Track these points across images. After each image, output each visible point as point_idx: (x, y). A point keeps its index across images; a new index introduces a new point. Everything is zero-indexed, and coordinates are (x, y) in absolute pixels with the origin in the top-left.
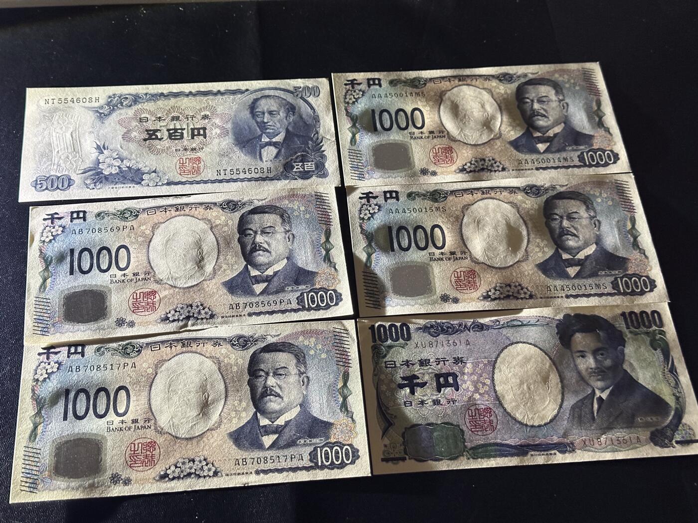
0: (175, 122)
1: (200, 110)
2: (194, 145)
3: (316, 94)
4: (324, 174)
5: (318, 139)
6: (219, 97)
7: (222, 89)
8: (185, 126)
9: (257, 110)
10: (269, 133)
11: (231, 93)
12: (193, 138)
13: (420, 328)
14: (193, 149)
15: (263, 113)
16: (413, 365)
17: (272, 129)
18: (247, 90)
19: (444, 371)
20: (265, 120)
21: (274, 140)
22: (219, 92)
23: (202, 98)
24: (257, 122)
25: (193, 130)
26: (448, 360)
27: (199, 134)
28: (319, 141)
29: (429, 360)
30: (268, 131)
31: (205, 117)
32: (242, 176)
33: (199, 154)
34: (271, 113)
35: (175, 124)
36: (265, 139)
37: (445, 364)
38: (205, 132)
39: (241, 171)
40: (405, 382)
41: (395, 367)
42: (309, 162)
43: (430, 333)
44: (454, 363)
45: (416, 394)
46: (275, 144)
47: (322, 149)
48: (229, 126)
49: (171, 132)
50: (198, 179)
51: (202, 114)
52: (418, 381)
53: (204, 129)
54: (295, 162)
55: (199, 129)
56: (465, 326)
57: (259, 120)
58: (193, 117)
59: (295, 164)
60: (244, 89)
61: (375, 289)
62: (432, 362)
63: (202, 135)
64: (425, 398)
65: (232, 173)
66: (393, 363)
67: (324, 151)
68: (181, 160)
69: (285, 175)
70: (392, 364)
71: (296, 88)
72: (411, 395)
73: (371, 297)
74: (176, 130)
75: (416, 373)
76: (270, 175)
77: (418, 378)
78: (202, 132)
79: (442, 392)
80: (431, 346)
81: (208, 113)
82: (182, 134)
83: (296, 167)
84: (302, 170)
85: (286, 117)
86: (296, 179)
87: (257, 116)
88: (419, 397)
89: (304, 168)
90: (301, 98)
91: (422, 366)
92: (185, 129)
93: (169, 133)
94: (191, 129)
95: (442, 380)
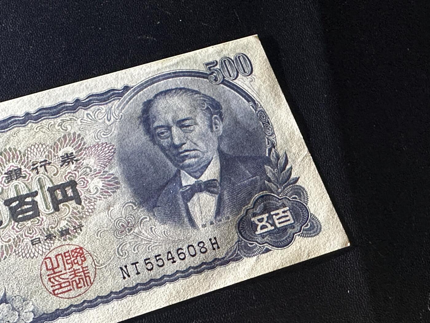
0: (15, 182)
1: (55, 147)
2: (63, 224)
3: (248, 70)
4: (312, 227)
5: (278, 158)
6: (82, 113)
7: (82, 96)
8: (35, 187)
9: (156, 124)
10: (189, 166)
11: (101, 101)
12: (57, 209)
14: (64, 233)
15: (169, 128)
17: (195, 157)
18: (126, 88)
20: (177, 142)
21: (204, 178)
22: (78, 105)
23: (52, 121)
24: (163, 149)
25: (52, 190)
27: (66, 199)
28: (282, 160)
30: (187, 162)
31: (67, 159)
32: (170, 268)
33: (78, 241)
34: (181, 124)
35: (16, 187)
36: (188, 181)
38: (75, 191)
39: (165, 258)
42: (277, 209)
46: (208, 187)
47: (293, 176)
48: (116, 170)
49: (14, 204)
50: (91, 295)
51: (61, 153)
53: (73, 184)
54: (254, 215)
55: (62, 187)
57: (165, 142)
58: (45, 164)
59: (255, 219)
60: (119, 86)
63: (71, 199)
65: (149, 266)
67: (297, 180)
68: (48, 261)
69: (246, 246)
71: (210, 65)
74: (21, 199)
76: (221, 254)
78: (70, 193)
81: (70, 150)
82: (35, 204)
83: (260, 224)
84: (270, 228)
85: (211, 127)
86: (267, 250)
87: (159, 135)
89: (273, 224)
90: (223, 83)
92: (36, 193)
93: (11, 209)
94: (49, 189)
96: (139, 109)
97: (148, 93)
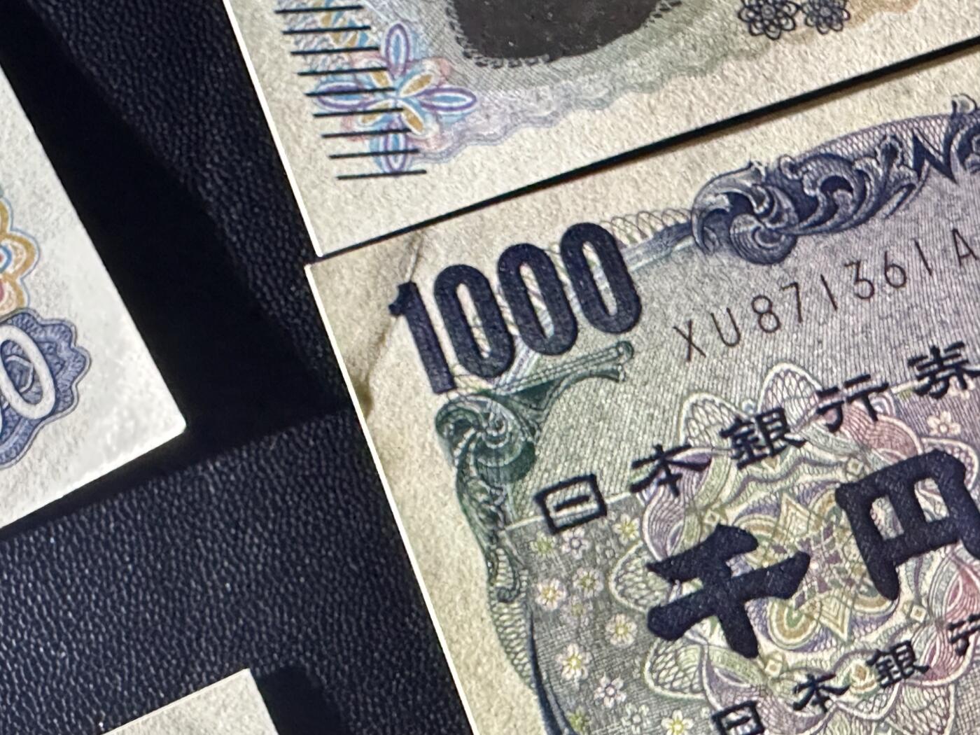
13: (682, 231)
16: (699, 467)
19: (881, 458)
26: (885, 387)
29: (780, 411)
37: (873, 414)
40: (688, 589)
41: (603, 511)
43: (737, 248)
44: (921, 392)
45: (765, 646)
52: (753, 560)
56: (921, 152)
61: (362, 60)
62: (803, 422)
64: (823, 659)
66: (584, 489)
70: (582, 499)
72: (739, 663)
73: (352, 113)
75: (732, 516)
77: (750, 543)
79: (907, 594)
80: (769, 323)
88: (793, 659)
91: (754, 460)
95: (882, 512)
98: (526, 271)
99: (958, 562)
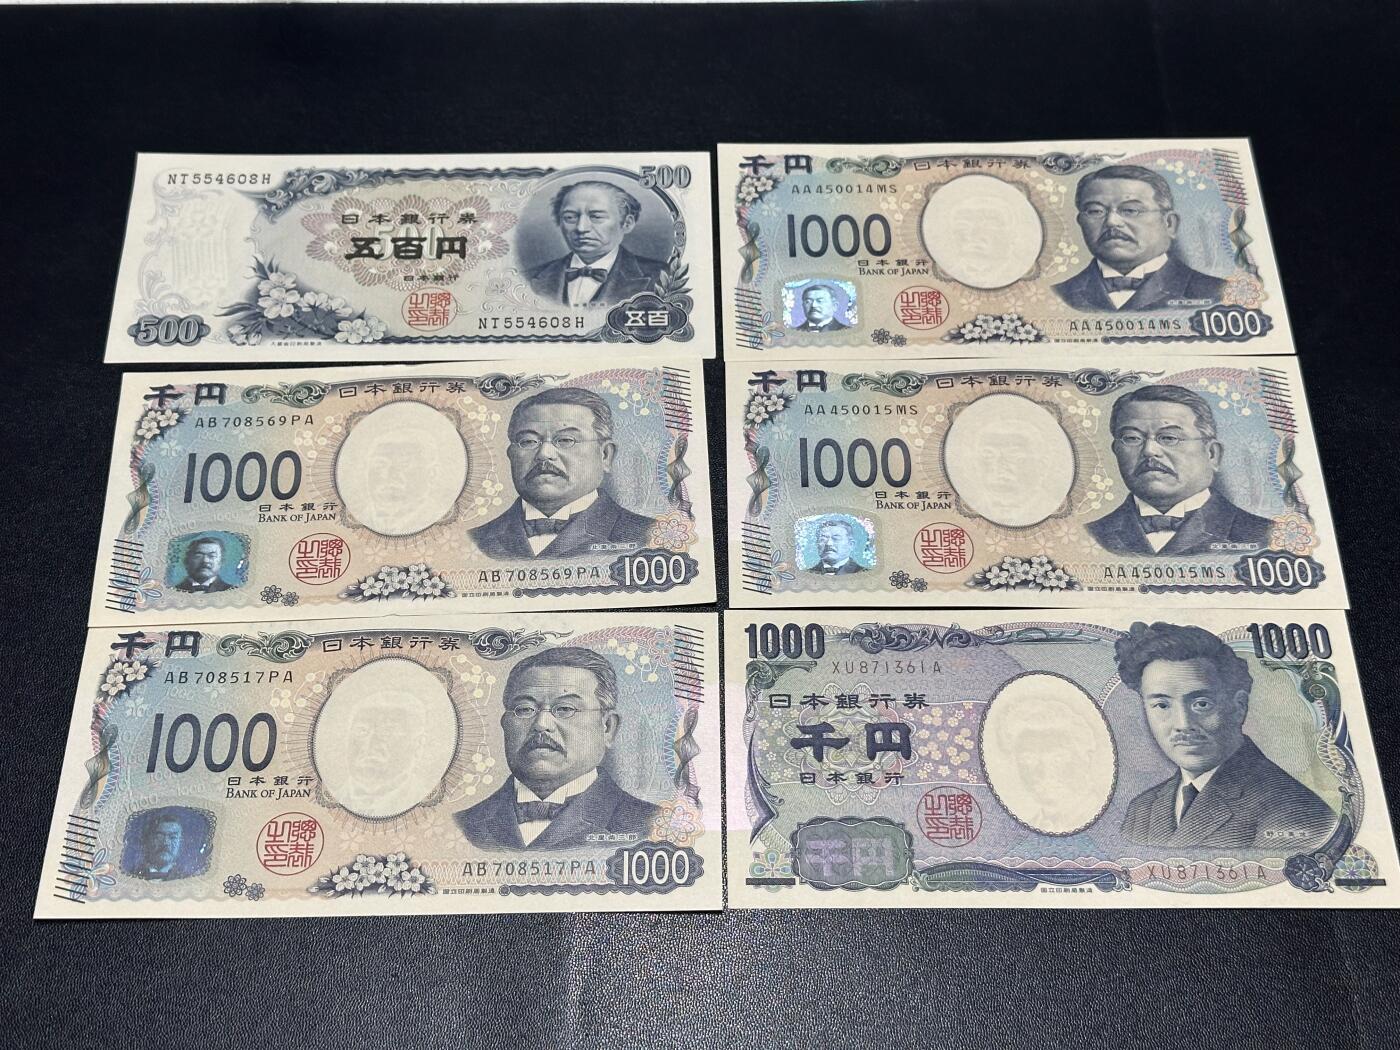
0: (408, 225)
1: (459, 205)
2: (440, 270)
3: (684, 181)
4: (685, 334)
5: (678, 267)
6: (497, 181)
7: (503, 167)
8: (426, 234)
9: (568, 208)
10: (585, 252)
11: (520, 175)
12: (439, 256)
13: (846, 636)
14: (439, 278)
15: (578, 215)
16: (825, 704)
17: (592, 245)
18: (551, 170)
19: (884, 720)
20: (581, 228)
21: (595, 265)
22: (497, 173)
23: (464, 182)
24: (565, 231)
25: (441, 241)
26: (894, 700)
27: (452, 250)
28: (680, 271)
29: (857, 696)
30: (584, 248)
31: (467, 218)
32: (527, 331)
33: (450, 288)
34: (592, 214)
35: (408, 229)
36: (577, 264)
37: (887, 707)
38: (463, 246)
39: (526, 321)
40: (807, 736)
41: (789, 706)
42: (657, 309)
43: (862, 646)
44: (905, 705)
45: (825, 760)
46: (596, 274)
47: (686, 287)
48: (510, 236)
49: (400, 243)
50: (442, 334)
51: (462, 211)
52: (831, 735)
53: (463, 240)
54: (631, 309)
55: (452, 241)
56: (935, 636)
57: (570, 227)
58: (443, 217)
59: (629, 313)
60: (545, 167)
61: (764, 557)
62: (864, 701)
63: (457, 252)
64: (842, 769)
65: (508, 324)
66: (786, 698)
67: (688, 291)
68: (414, 297)
69: (610, 332)
70: (785, 701)
71: (647, 169)
72: (815, 762)
73: (755, 571)
74: (408, 240)
75: (829, 721)
76: (581, 332)
77: (832, 730)
78: (457, 246)
79: (877, 760)
80: (864, 670)
81: (472, 210)
82: (420, 248)
83: (633, 318)
84: (641, 324)
85: (622, 224)
86: (630, 341)
87: (565, 218)
88: (832, 766)
89: (646, 322)
90: (652, 188)
91: (842, 707)
92: (425, 239)
93: (395, 246)
94: (438, 239)
95: (878, 736)
96: (554, 194)
97: (571, 180)
98: (792, 632)
99: (898, 757)
